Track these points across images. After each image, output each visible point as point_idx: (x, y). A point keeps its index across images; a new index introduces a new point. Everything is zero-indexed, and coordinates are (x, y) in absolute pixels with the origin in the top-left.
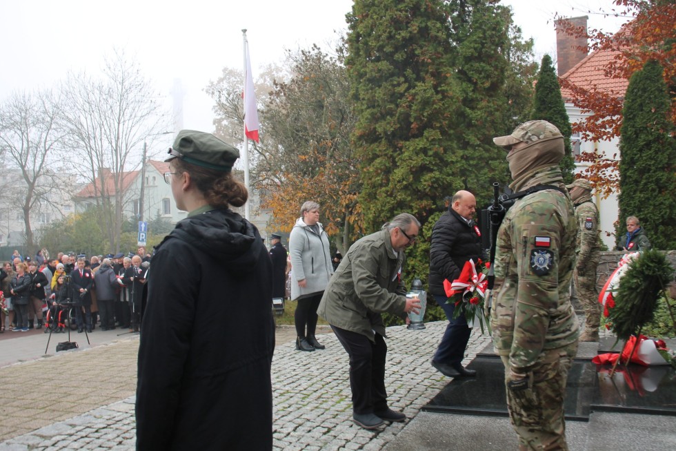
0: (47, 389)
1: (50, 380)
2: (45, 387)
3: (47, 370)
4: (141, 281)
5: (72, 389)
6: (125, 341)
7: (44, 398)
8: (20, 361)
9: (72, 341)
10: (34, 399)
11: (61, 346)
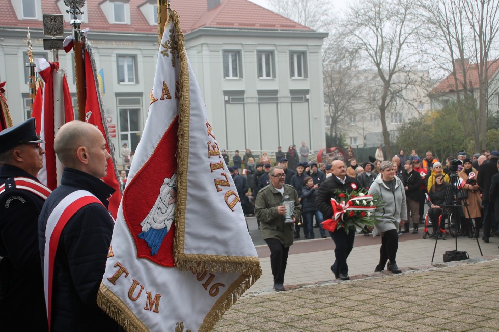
0: (457, 307)
1: (457, 296)
2: (454, 305)
3: (448, 283)
5: (490, 311)
7: (458, 319)
8: (412, 269)
9: (460, 249)
10: (447, 319)
11: (449, 255)
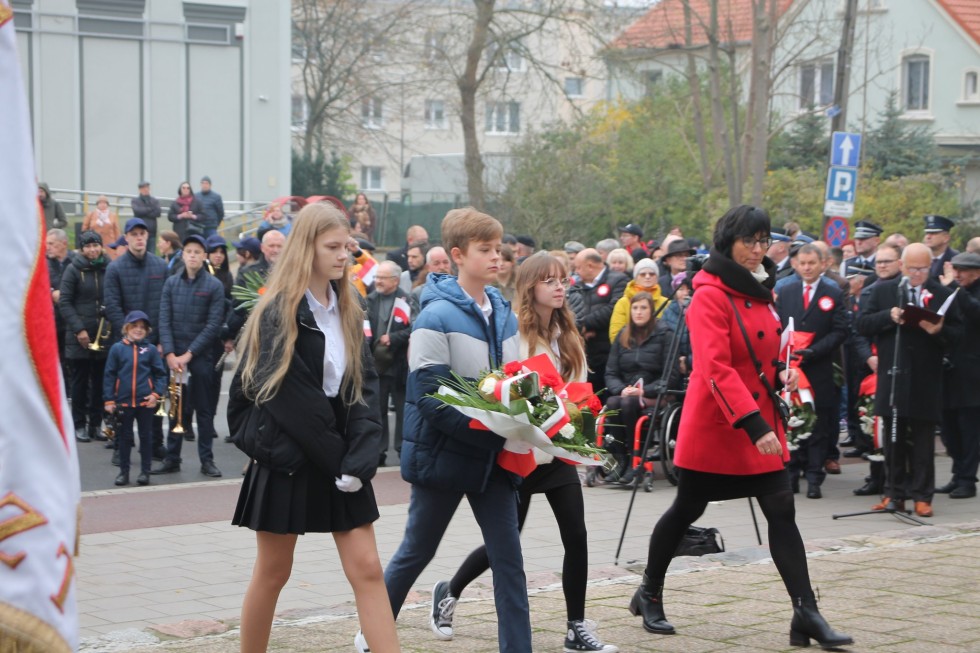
4: (924, 324)
6: (896, 544)
